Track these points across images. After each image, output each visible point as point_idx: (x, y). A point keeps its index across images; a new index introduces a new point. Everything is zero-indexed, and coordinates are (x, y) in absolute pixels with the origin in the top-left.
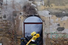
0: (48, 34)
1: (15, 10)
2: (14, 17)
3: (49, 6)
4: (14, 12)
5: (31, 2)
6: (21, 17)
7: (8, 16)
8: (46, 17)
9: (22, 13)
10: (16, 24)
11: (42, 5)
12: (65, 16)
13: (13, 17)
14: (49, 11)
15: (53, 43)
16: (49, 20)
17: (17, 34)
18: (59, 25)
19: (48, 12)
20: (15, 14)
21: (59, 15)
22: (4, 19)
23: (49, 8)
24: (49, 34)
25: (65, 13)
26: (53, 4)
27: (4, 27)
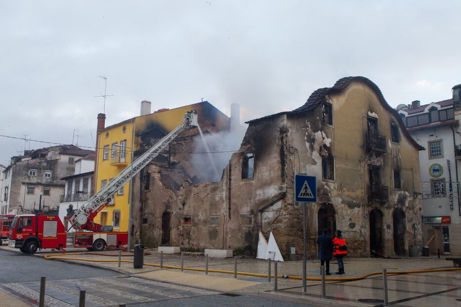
3: (341, 190)
5: (325, 183)
8: (339, 207)
10: (309, 215)
11: (335, 188)
12: (355, 207)
14: (341, 198)
16: (342, 211)
17: (310, 231)
18: (350, 219)
21: (351, 205)
22: (295, 206)
23: (342, 193)
25: (355, 202)
26: (345, 189)
27: (295, 220)
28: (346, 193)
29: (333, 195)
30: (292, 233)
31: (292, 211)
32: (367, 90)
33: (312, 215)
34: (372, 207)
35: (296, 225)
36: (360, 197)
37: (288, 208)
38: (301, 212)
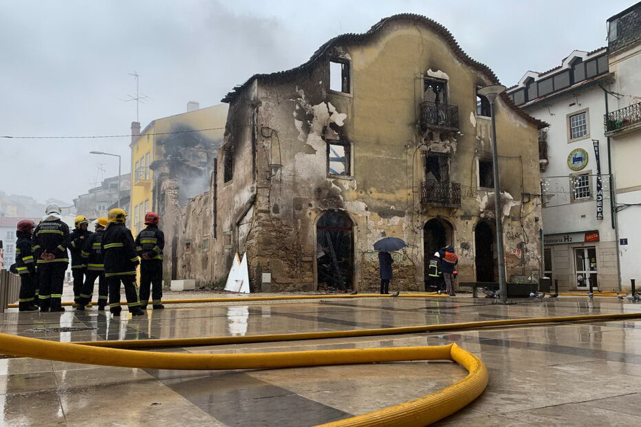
0: (364, 253)
1: (299, 195)
2: (297, 212)
3: (366, 191)
4: (296, 199)
5: (332, 180)
6: (310, 213)
7: (284, 208)
8: (360, 215)
9: (313, 202)
10: (299, 227)
11: (353, 189)
12: (394, 216)
13: (294, 212)
14: (365, 202)
15: (373, 273)
16: (365, 222)
17: (303, 251)
18: (384, 234)
19: (364, 204)
20: (298, 205)
21: (384, 213)
22: (274, 215)
23: (366, 196)
24: (367, 252)
25: (394, 209)
26: (373, 189)
27: (274, 234)
28: (376, 195)
29: (347, 199)
30: (266, 252)
31: (268, 221)
32: (427, 36)
33: (305, 227)
34: (429, 216)
35: (274, 240)
36: (404, 200)
37: (259, 217)
38: (284, 222)
